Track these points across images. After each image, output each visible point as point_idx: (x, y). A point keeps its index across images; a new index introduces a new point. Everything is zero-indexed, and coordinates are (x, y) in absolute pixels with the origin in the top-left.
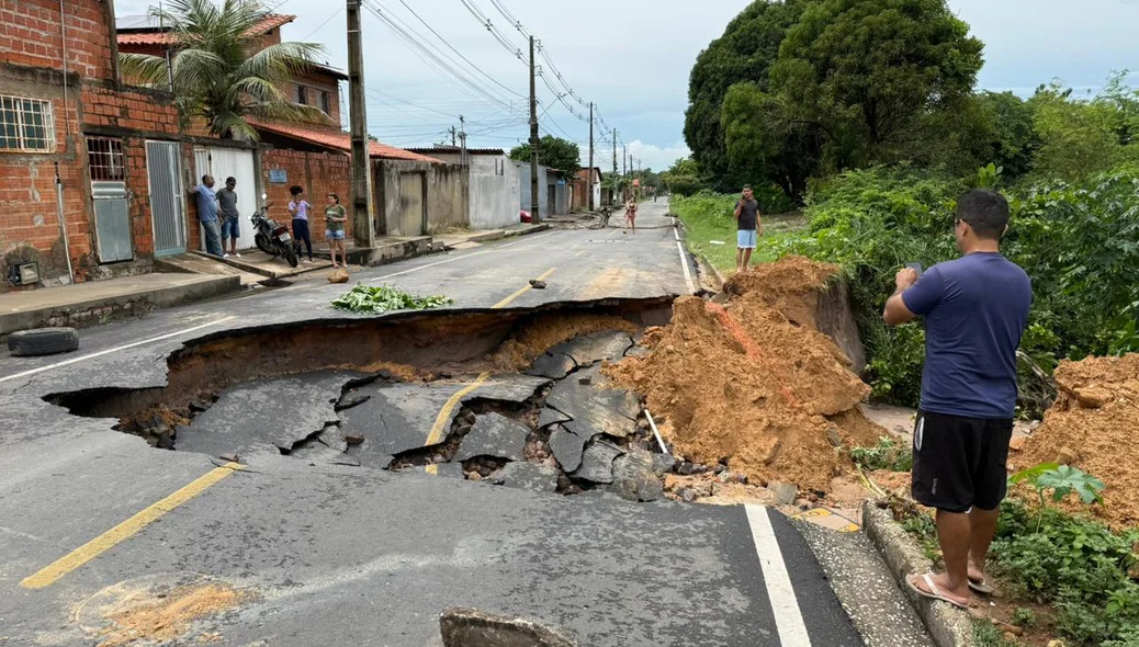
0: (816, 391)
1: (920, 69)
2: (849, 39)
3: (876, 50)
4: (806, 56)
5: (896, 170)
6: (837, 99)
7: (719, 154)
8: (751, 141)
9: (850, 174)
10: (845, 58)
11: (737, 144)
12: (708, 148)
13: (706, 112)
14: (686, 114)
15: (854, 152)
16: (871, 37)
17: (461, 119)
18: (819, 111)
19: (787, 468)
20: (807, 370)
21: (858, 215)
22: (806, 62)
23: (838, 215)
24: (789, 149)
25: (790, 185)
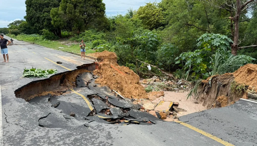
0: (133, 79)
1: (96, 9)
6: (80, 14)
10: (80, 4)
18: (76, 16)
19: (141, 95)
20: (131, 75)
22: (71, 4)
25: (56, 33)
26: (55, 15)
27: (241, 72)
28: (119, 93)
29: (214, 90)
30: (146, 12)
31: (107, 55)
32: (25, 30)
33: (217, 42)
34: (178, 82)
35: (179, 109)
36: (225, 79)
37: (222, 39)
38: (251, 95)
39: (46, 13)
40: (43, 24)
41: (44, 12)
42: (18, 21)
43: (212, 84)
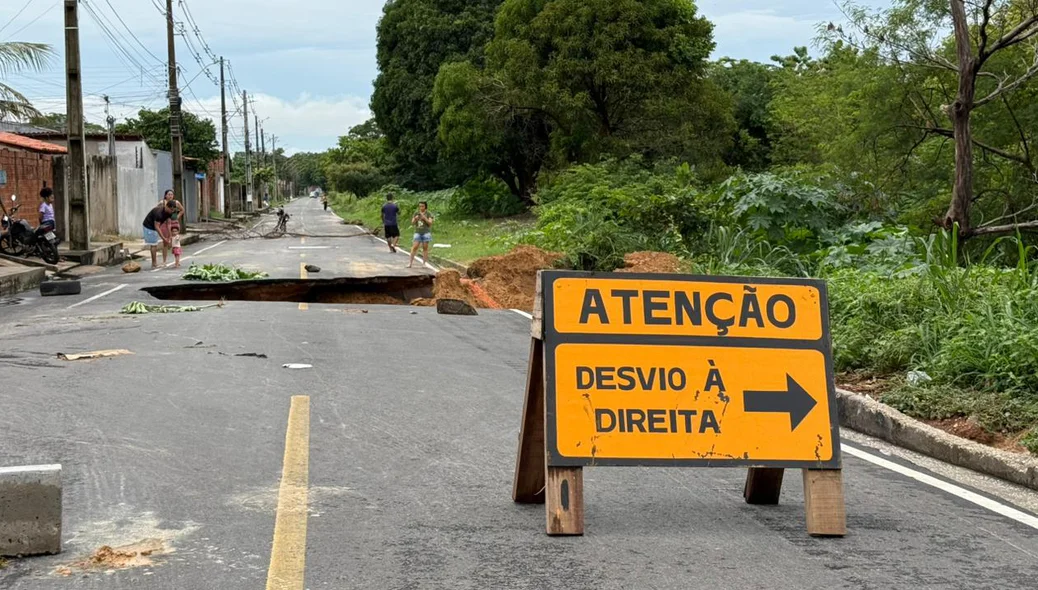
1: (646, 56)
2: (570, 20)
3: (600, 33)
4: (526, 35)
5: (628, 164)
6: (562, 87)
7: (425, 140)
8: (470, 131)
9: (580, 169)
10: (567, 40)
11: (454, 133)
12: (410, 131)
13: (404, 86)
14: (375, 85)
15: (584, 144)
16: (594, 18)
17: (106, 99)
18: (542, 98)
21: (582, 210)
22: (525, 42)
23: (564, 211)
24: (513, 135)
25: (516, 179)
26: (455, 96)
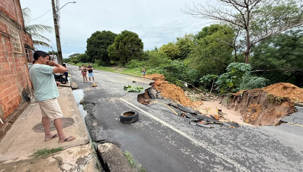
26: (112, 50)
27: (273, 88)
28: (178, 103)
29: (244, 100)
30: (168, 48)
31: (160, 77)
32: (82, 60)
33: (243, 68)
34: (205, 94)
35: (222, 113)
36: (255, 93)
37: (246, 66)
38: (297, 104)
39: (102, 49)
40: (100, 56)
41: (100, 48)
42: (76, 54)
43: (243, 96)
